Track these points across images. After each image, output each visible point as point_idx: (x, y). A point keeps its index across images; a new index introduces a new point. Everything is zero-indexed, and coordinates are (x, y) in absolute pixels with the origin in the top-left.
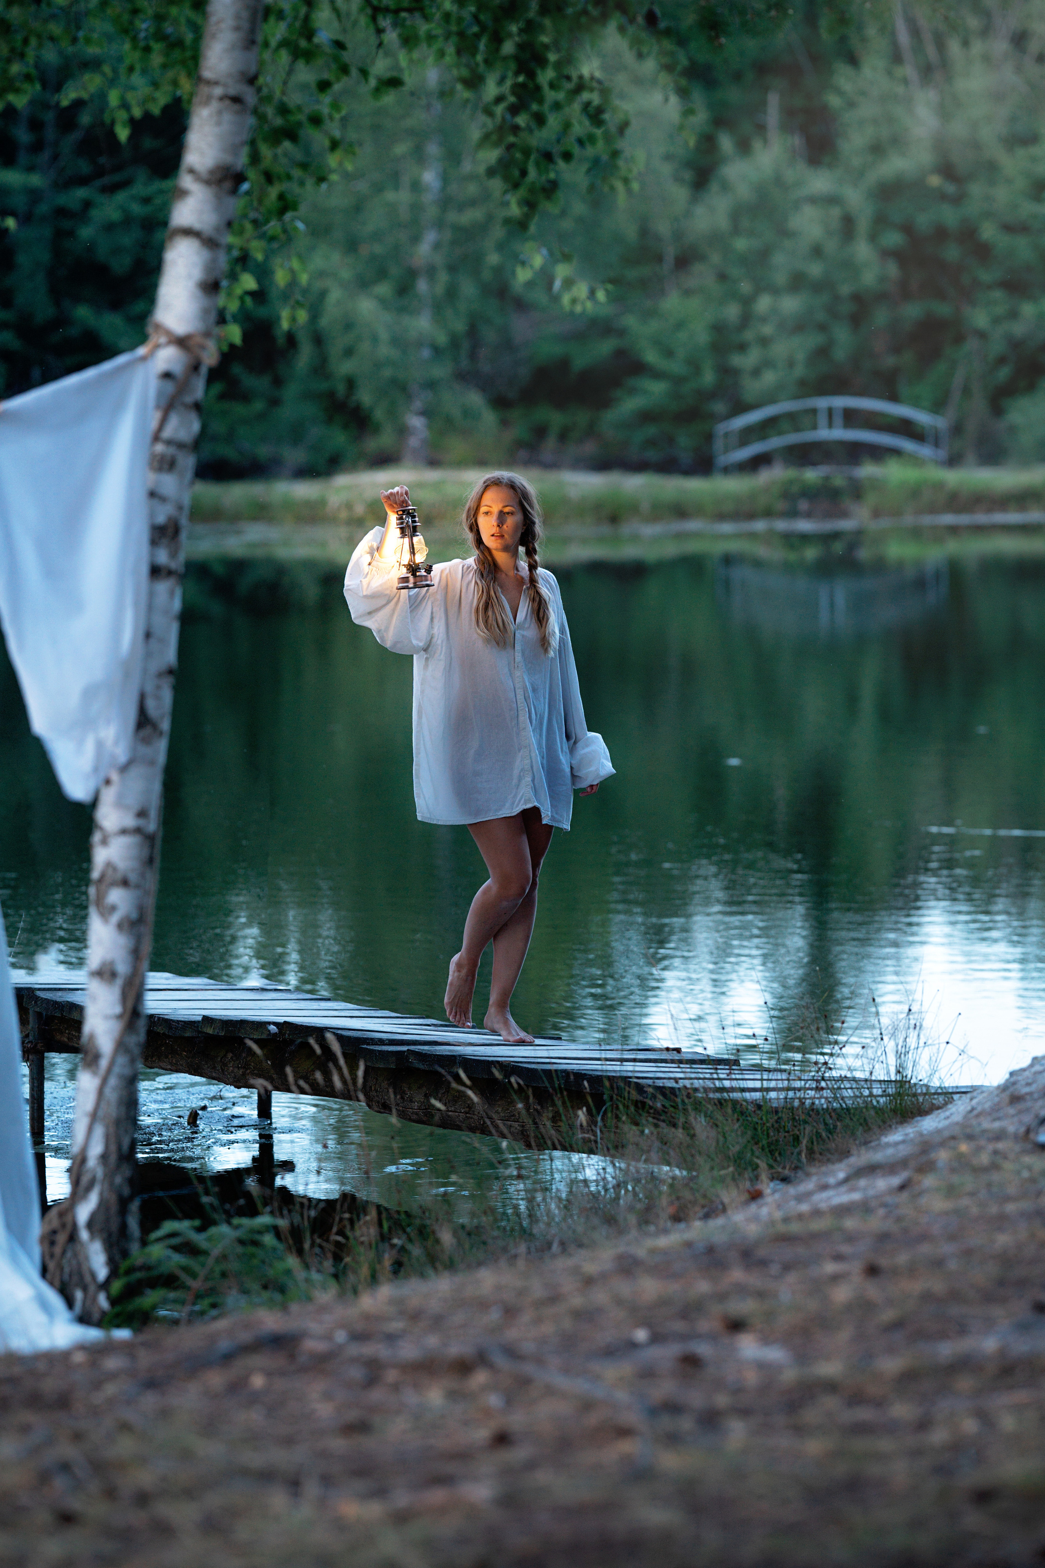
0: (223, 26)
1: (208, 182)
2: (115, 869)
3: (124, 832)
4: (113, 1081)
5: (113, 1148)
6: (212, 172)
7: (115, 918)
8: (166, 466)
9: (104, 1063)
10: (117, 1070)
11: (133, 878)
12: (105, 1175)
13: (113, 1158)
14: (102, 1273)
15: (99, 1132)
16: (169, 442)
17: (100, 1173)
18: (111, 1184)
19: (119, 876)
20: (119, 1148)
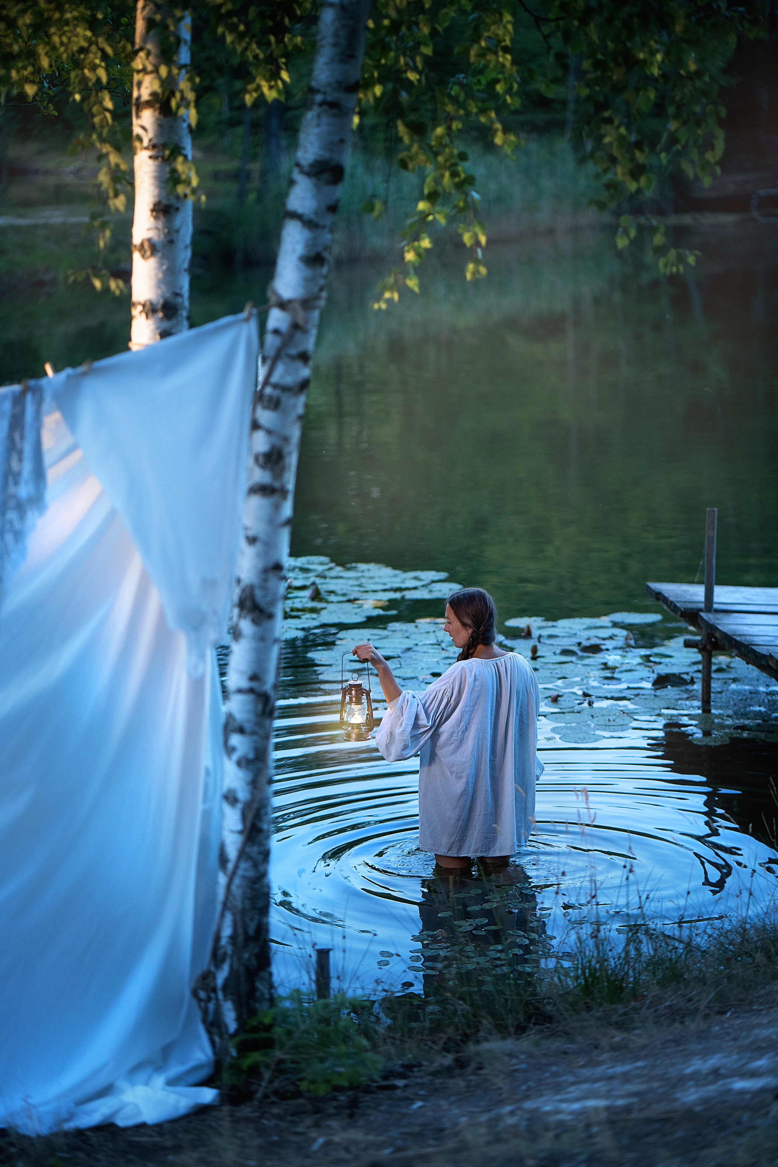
0: (324, 42)
1: (308, 174)
2: (234, 719)
3: (240, 691)
4: (237, 881)
5: (240, 931)
6: (311, 166)
7: (235, 757)
8: (272, 406)
9: (230, 866)
10: (240, 872)
11: (248, 726)
12: (234, 952)
13: (241, 939)
14: (232, 1026)
15: (229, 919)
16: (275, 386)
17: (229, 950)
18: (240, 958)
19: (236, 725)
20: (246, 932)
